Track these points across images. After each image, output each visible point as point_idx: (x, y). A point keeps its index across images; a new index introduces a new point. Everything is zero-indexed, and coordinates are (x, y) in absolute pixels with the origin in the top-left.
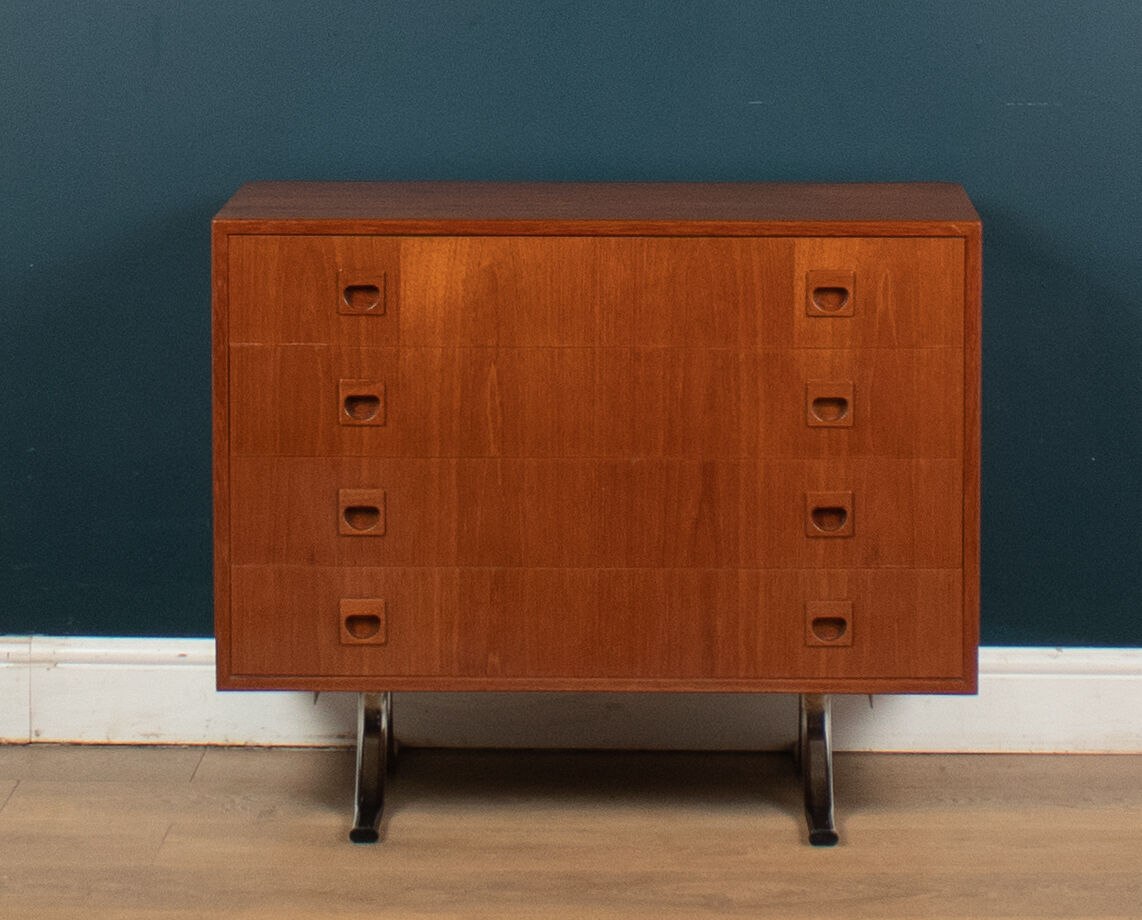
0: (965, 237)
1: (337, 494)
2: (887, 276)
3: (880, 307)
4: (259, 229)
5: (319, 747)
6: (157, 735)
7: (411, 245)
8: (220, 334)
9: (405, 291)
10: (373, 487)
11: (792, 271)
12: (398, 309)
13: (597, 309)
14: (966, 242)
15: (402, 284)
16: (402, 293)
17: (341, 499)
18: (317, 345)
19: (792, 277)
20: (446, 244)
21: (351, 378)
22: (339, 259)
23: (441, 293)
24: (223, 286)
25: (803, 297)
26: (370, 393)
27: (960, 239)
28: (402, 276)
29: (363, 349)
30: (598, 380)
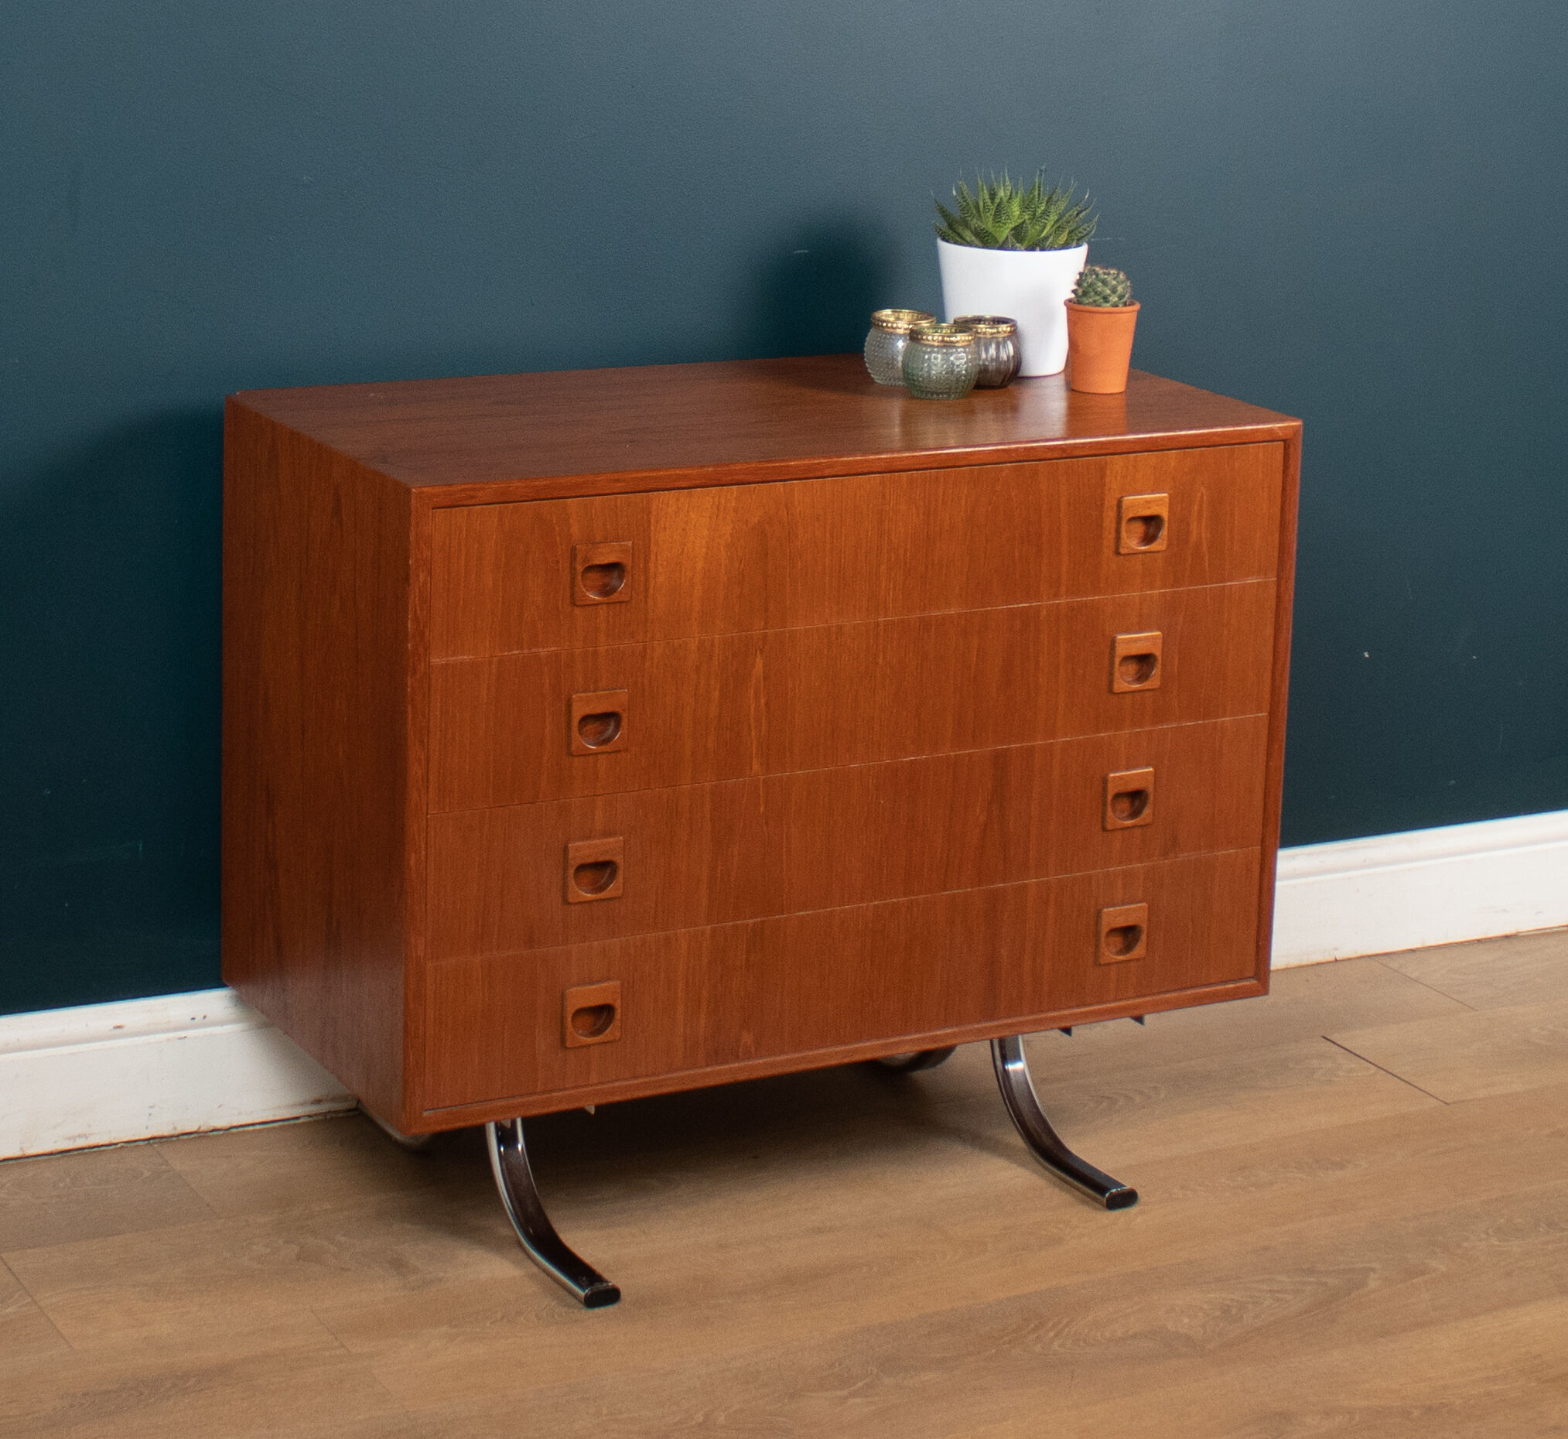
0: (1285, 441)
1: (566, 849)
2: (1202, 497)
3: (1194, 537)
4: (472, 497)
5: (288, 1120)
6: (86, 1136)
7: (666, 503)
8: (421, 650)
9: (656, 567)
10: (610, 834)
11: (1103, 499)
12: (647, 590)
13: (883, 568)
14: (1286, 449)
15: (653, 557)
16: (652, 570)
17: (571, 855)
18: (543, 651)
19: (1102, 505)
20: (708, 497)
21: (585, 691)
22: (575, 530)
23: (700, 565)
24: (425, 583)
25: (1113, 531)
26: (610, 709)
27: (1279, 443)
28: (653, 547)
29: (602, 649)
30: (880, 661)
